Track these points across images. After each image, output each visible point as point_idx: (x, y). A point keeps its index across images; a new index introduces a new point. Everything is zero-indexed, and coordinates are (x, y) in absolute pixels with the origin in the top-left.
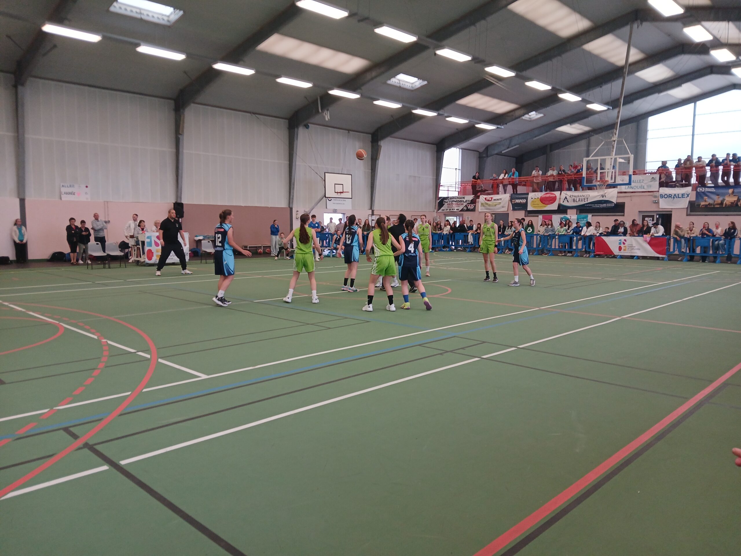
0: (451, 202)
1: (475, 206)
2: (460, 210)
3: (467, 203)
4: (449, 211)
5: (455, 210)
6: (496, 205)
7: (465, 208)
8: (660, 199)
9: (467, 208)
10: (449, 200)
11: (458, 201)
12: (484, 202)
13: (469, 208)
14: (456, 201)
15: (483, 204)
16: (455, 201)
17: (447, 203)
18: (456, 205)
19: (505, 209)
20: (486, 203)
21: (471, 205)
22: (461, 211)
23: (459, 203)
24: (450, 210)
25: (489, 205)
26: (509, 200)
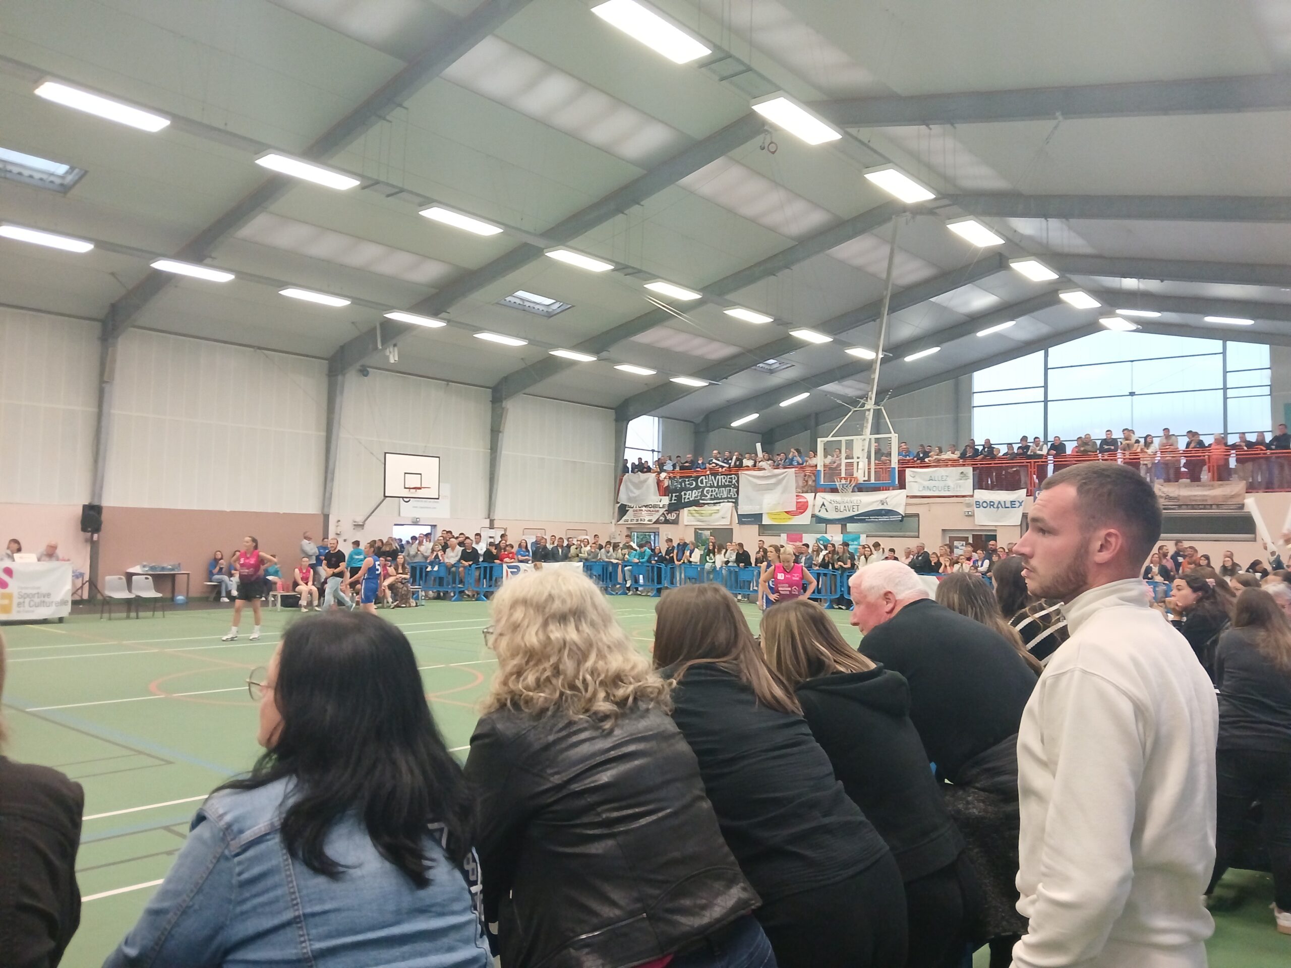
2: (654, 521)
5: (646, 520)
8: (976, 509)
13: (668, 519)
14: (647, 505)
15: (692, 512)
18: (648, 513)
19: (726, 522)
20: (695, 511)
21: (671, 514)
22: (655, 523)
23: (652, 509)
24: (637, 520)
25: (701, 514)
26: (732, 507)
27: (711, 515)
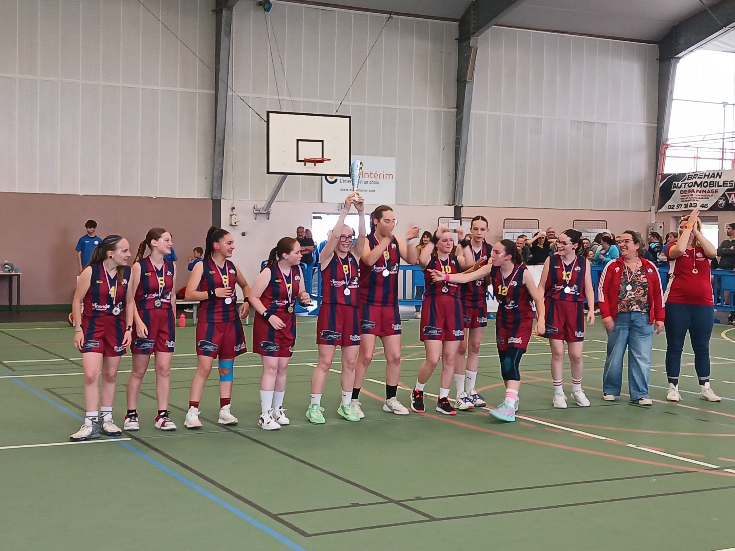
0: (689, 186)
2: (709, 206)
3: (726, 188)
4: (684, 209)
5: (698, 206)
7: (721, 201)
9: (727, 201)
10: (686, 181)
11: (705, 184)
13: (730, 202)
14: (701, 182)
16: (699, 183)
17: (680, 189)
18: (701, 194)
22: (711, 209)
23: (708, 188)
24: (686, 206)
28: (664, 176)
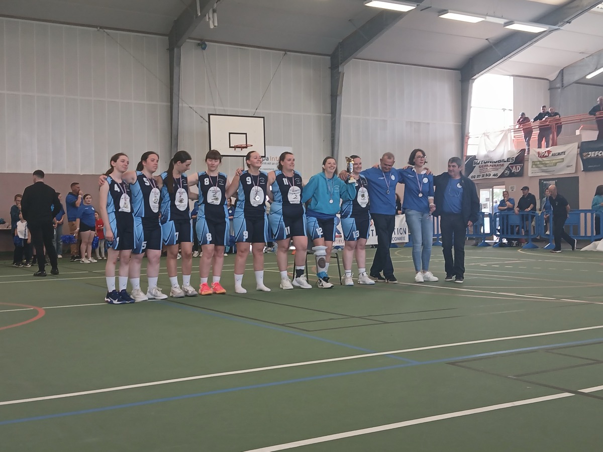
0: (484, 163)
1: (522, 168)
2: (499, 175)
3: (510, 163)
5: (492, 175)
6: (556, 163)
7: (506, 172)
9: (511, 171)
12: (537, 160)
13: (513, 172)
15: (536, 163)
17: (479, 166)
19: (572, 170)
20: (540, 161)
21: (516, 167)
22: (500, 177)
24: (483, 176)
25: (545, 165)
26: (577, 154)
27: (555, 164)
28: (468, 157)
